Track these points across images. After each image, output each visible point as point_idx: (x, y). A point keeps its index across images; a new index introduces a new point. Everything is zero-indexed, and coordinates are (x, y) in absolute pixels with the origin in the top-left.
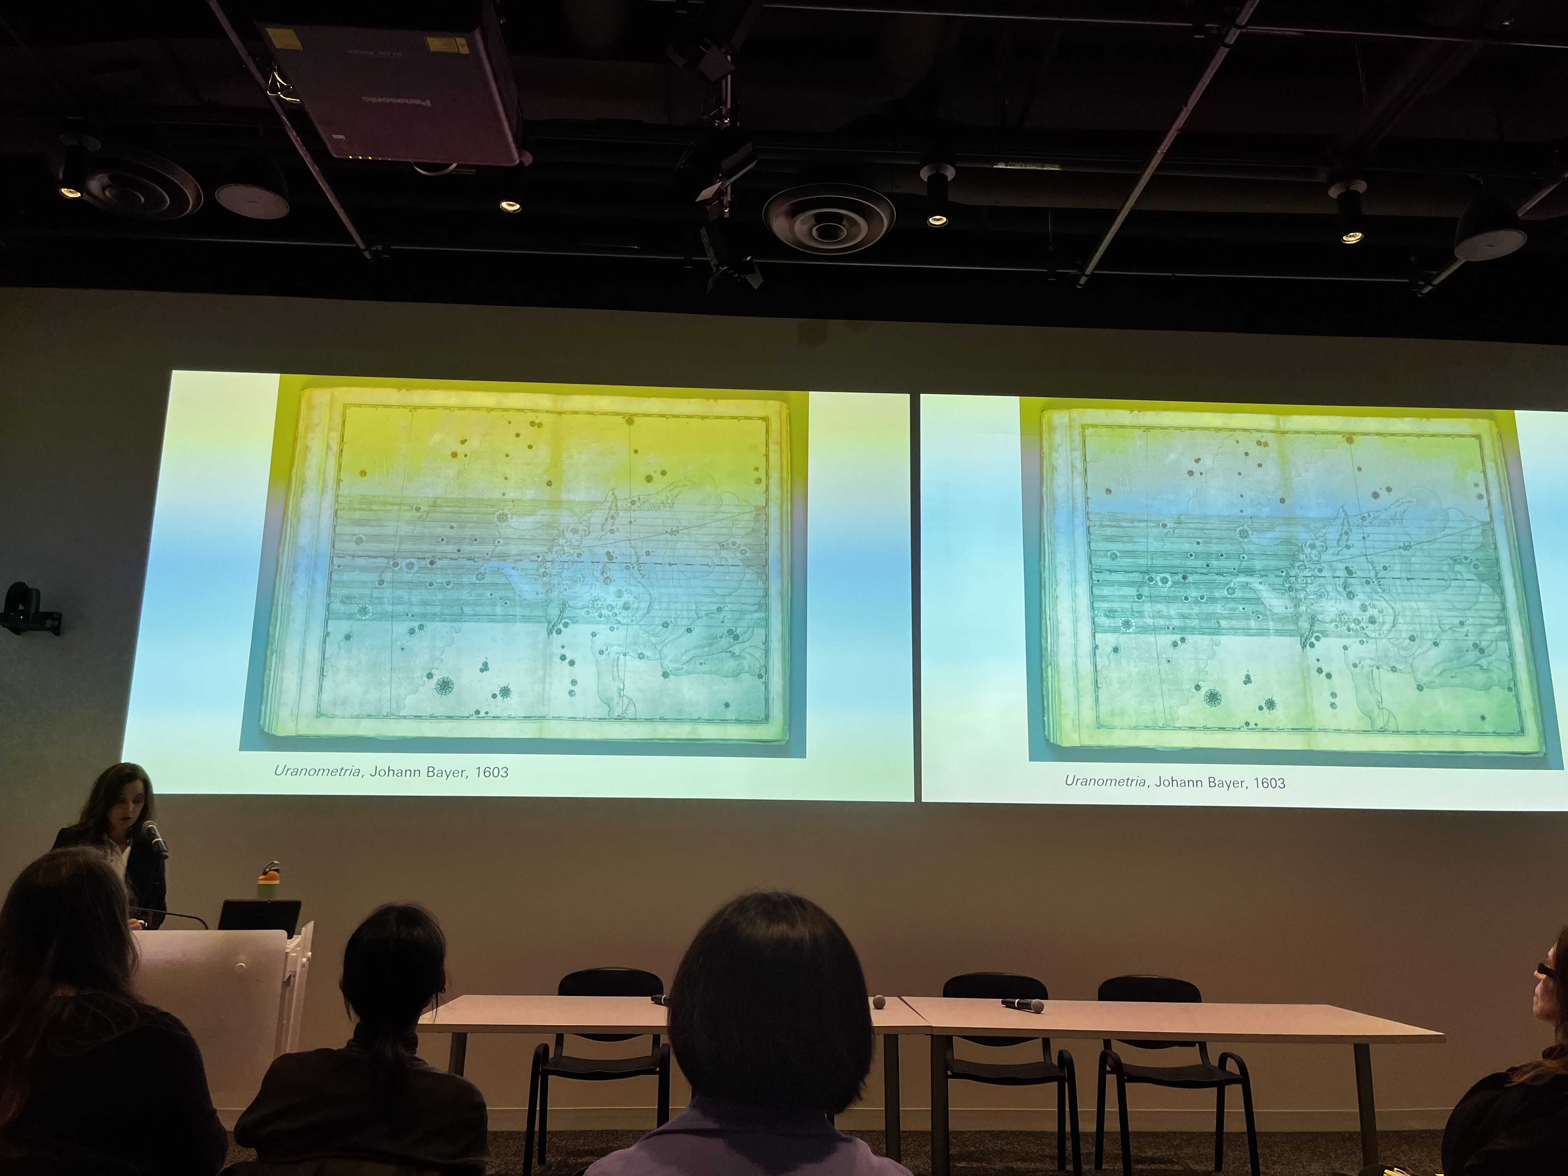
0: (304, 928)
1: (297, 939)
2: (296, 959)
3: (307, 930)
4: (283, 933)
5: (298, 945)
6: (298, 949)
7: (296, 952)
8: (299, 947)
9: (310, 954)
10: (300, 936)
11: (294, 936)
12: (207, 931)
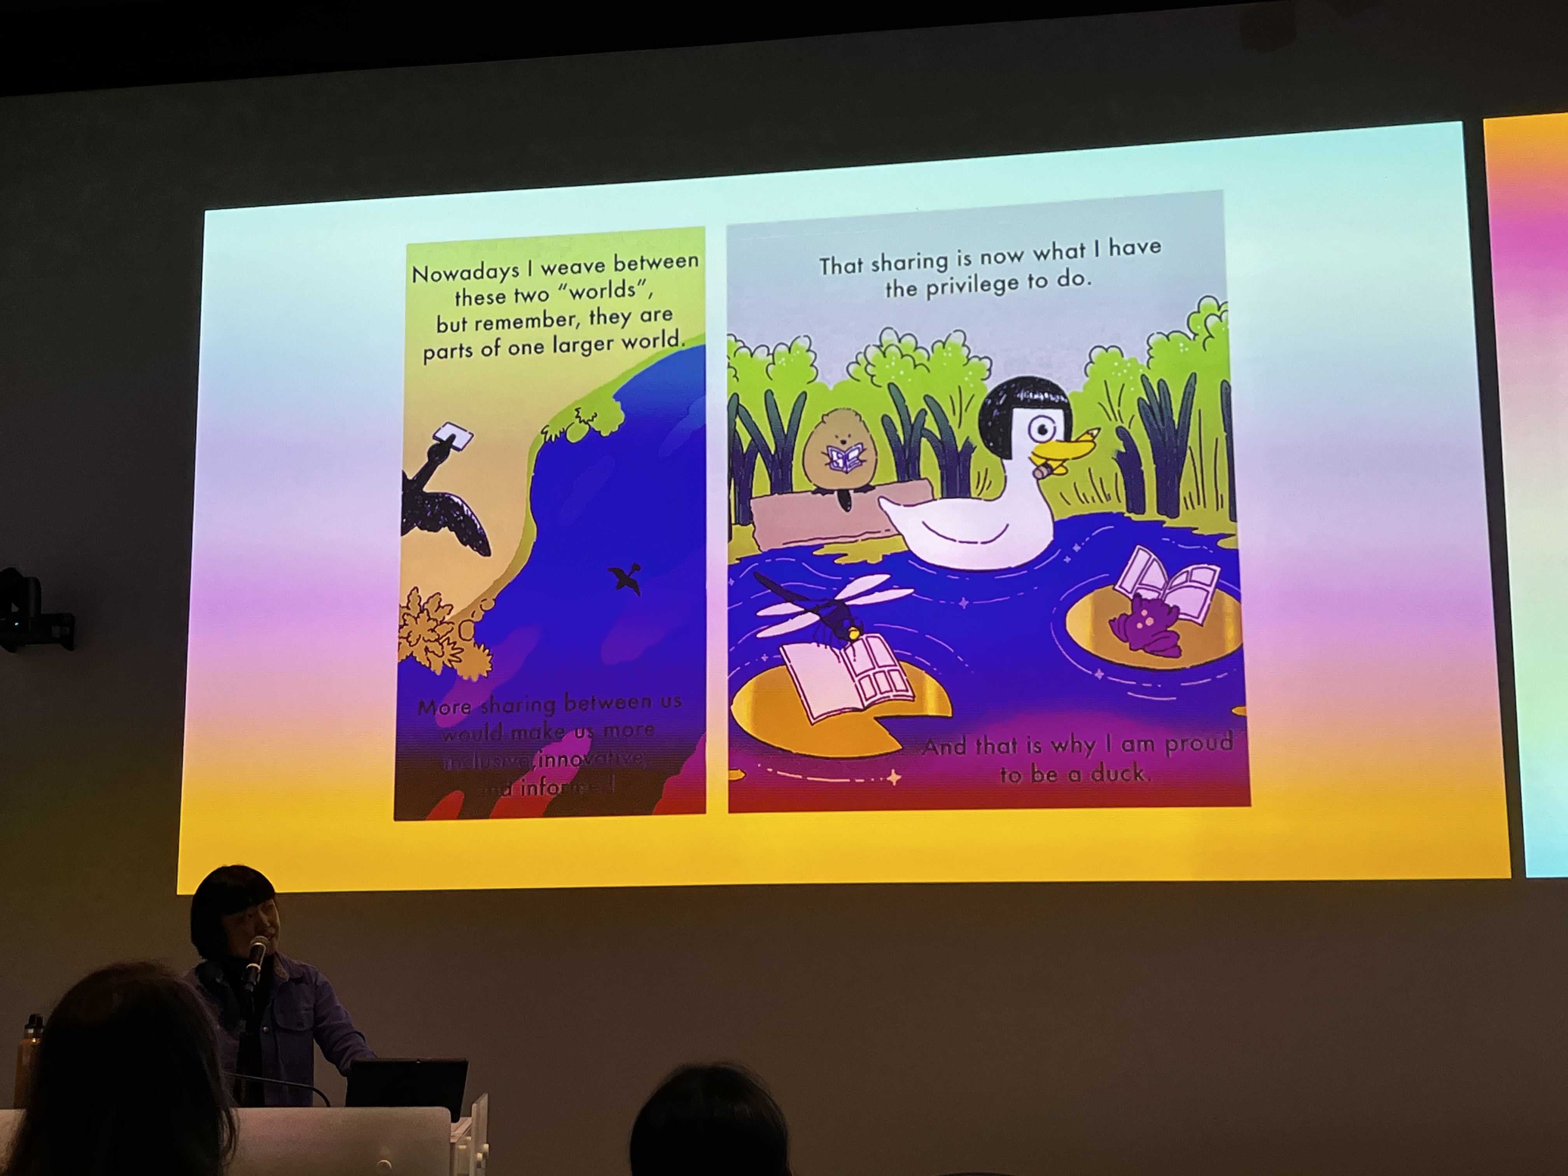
0: (474, 1105)
1: (465, 1123)
2: (466, 1154)
3: (480, 1106)
4: (443, 1112)
5: (468, 1132)
6: (469, 1138)
7: (466, 1143)
8: (469, 1135)
9: (486, 1146)
10: (470, 1119)
11: (461, 1118)
12: (329, 1109)
